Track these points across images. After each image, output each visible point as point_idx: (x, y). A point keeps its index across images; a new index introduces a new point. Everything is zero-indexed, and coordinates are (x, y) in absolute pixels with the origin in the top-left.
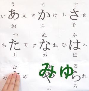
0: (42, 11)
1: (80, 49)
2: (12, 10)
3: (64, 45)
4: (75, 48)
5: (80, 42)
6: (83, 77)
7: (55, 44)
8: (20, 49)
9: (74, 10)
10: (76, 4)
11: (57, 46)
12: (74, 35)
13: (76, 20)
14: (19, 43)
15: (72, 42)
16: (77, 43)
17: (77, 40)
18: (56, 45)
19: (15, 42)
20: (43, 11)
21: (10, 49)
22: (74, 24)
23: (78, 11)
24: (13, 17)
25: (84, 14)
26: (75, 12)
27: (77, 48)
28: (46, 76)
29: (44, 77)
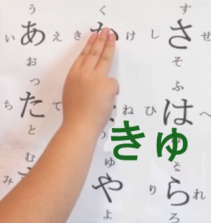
1: (191, 123)
2: (29, 22)
3: (150, 111)
4: (177, 121)
5: (191, 106)
6: (196, 197)
7: (126, 109)
8: (43, 116)
9: (179, 22)
10: (185, 8)
11: (132, 113)
12: (178, 87)
13: (185, 48)
14: (41, 101)
15: (170, 106)
16: (185, 107)
17: (185, 101)
21: (22, 116)
22: (177, 60)
23: (190, 26)
24: (30, 40)
25: (207, 34)
26: (182, 28)
27: (185, 120)
28: (102, 185)
29: (96, 188)
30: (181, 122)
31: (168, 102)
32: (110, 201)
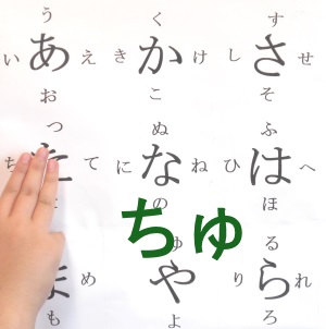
0: (152, 40)
1: (288, 181)
2: (43, 35)
3: (231, 166)
4: (270, 179)
5: (288, 157)
6: (298, 285)
7: (197, 164)
8: (69, 179)
9: (268, 38)
10: (275, 19)
11: (205, 169)
12: (269, 131)
13: (277, 75)
14: (66, 157)
15: (259, 157)
16: (280, 159)
17: (280, 150)
18: (201, 166)
19: (53, 151)
20: (156, 40)
22: (267, 91)
23: (283, 44)
24: (45, 63)
25: (306, 55)
26: (272, 47)
27: (280, 177)
28: (164, 278)
29: (156, 283)
30: (276, 179)
31: (256, 153)
32: (177, 300)
